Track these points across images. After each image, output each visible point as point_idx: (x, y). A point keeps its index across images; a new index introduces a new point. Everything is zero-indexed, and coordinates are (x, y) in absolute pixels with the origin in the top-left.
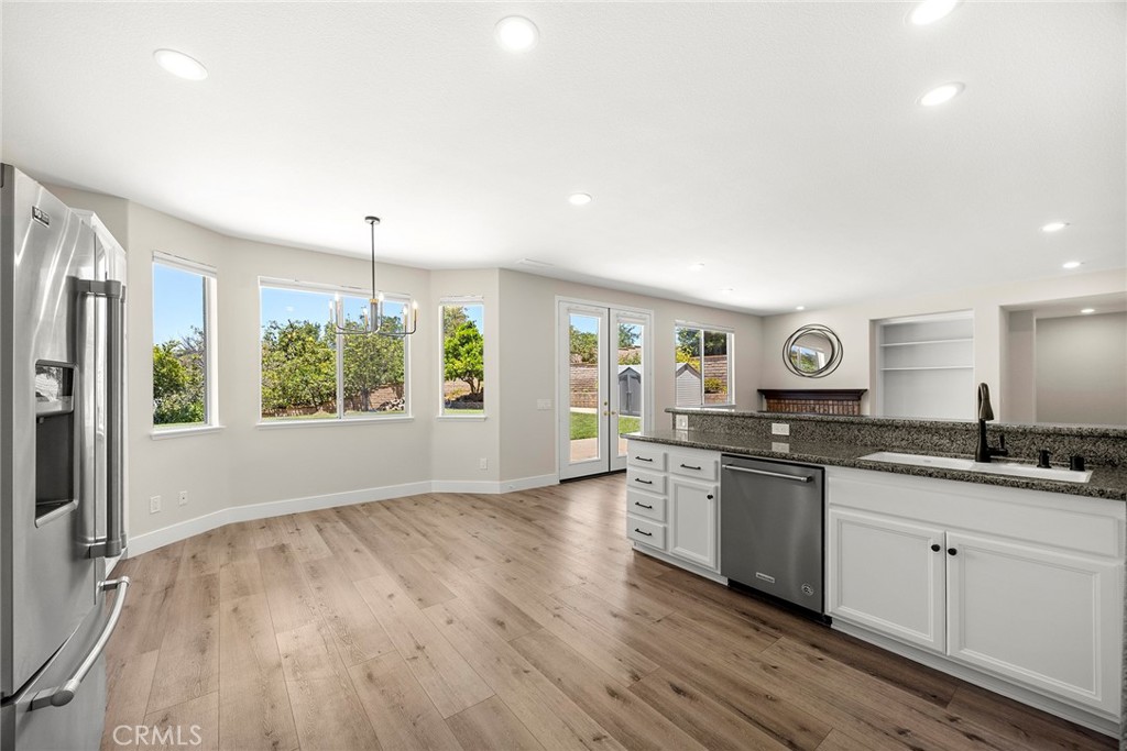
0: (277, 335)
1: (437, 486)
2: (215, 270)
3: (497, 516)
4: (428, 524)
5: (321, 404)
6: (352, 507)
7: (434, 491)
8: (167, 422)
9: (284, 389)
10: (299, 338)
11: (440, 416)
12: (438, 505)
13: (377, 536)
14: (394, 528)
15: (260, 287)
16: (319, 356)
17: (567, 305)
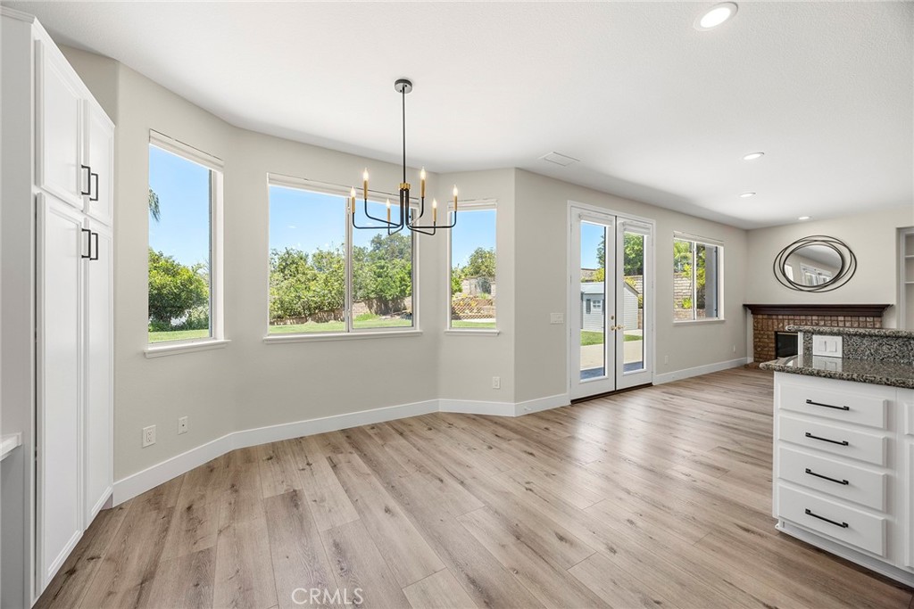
0: (277, 260)
1: (445, 405)
2: (221, 163)
3: (534, 452)
4: (459, 464)
5: (310, 315)
6: (360, 430)
7: (440, 411)
8: (194, 329)
9: (282, 302)
10: (293, 262)
11: (448, 330)
12: (455, 432)
13: (403, 480)
14: (420, 468)
15: (269, 185)
16: (308, 276)
17: (579, 211)
